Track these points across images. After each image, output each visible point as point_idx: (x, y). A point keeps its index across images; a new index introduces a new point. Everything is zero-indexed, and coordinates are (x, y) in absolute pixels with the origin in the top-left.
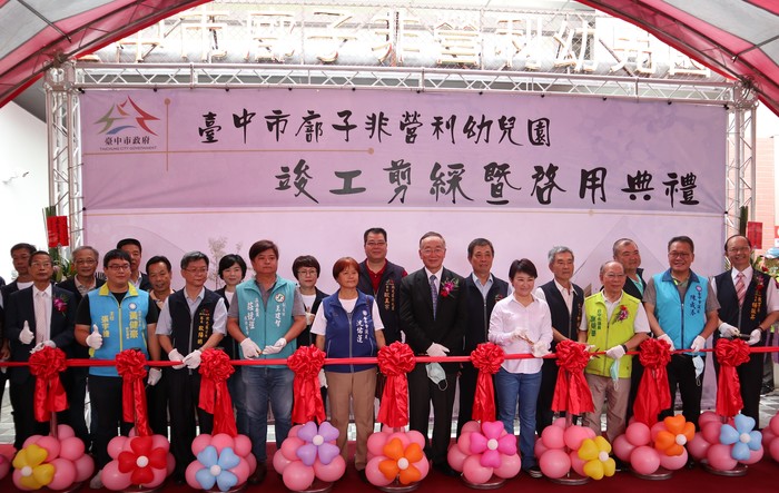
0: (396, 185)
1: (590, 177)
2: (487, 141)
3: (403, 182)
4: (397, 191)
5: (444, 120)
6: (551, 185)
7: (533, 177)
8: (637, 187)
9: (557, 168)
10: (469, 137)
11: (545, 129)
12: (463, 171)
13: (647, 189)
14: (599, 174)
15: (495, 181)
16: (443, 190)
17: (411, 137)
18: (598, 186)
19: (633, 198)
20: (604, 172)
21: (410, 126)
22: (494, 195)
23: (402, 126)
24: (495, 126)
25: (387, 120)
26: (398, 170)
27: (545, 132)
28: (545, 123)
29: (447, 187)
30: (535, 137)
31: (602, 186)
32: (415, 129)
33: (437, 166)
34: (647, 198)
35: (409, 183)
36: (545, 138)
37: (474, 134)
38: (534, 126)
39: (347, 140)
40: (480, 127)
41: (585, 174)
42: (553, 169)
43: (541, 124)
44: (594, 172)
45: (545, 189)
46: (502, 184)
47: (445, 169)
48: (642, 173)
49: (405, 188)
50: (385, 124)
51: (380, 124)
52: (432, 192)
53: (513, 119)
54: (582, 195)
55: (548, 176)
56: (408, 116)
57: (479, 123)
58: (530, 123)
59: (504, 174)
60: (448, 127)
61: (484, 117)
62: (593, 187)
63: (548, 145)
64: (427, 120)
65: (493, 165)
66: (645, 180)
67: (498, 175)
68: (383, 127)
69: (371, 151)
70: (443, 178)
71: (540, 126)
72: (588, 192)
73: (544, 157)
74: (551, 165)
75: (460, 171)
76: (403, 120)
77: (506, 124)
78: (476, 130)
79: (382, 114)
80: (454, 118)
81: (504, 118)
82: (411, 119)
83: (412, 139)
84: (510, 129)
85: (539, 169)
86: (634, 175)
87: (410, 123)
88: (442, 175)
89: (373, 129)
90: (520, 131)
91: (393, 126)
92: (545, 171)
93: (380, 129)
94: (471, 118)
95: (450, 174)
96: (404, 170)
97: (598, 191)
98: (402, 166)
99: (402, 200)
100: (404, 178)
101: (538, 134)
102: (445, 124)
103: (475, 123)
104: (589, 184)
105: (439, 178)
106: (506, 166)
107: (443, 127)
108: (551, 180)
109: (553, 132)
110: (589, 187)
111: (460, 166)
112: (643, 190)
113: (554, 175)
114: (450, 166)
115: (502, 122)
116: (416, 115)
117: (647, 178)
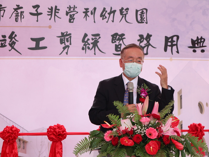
0: (63, 45)
1: (170, 40)
2: (113, 21)
3: (67, 44)
4: (64, 48)
5: (90, 10)
6: (148, 45)
7: (138, 40)
8: (196, 45)
9: (151, 36)
10: (103, 19)
11: (145, 15)
12: (100, 38)
13: (203, 46)
14: (175, 39)
15: (117, 43)
16: (89, 48)
17: (72, 19)
18: (174, 45)
19: (194, 51)
20: (178, 37)
21: (72, 14)
22: (116, 50)
23: (67, 14)
24: (118, 13)
25: (59, 10)
26: (65, 38)
27: (145, 16)
28: (145, 11)
29: (91, 46)
30: (139, 19)
31: (176, 45)
32: (74, 15)
33: (86, 35)
34: (203, 51)
35: (70, 44)
36: (145, 19)
37: (106, 18)
38: (139, 13)
39: (37, 21)
40: (109, 14)
41: (167, 39)
42: (149, 36)
43: (143, 11)
44: (172, 37)
45: (145, 47)
46: (121, 45)
47: (90, 37)
48: (200, 38)
49: (68, 47)
50: (58, 12)
51: (55, 12)
52: (83, 49)
53: (127, 9)
54: (166, 50)
55: (146, 39)
56: (70, 8)
57: (109, 11)
58: (137, 11)
59: (122, 39)
60: (92, 14)
61: (111, 8)
62: (172, 46)
63: (147, 23)
64: (80, 10)
65: (116, 34)
66: (201, 42)
67: (119, 39)
68: (57, 14)
69: (50, 27)
70: (89, 42)
71: (142, 13)
72: (169, 48)
73: (144, 29)
74: (148, 34)
75: (98, 37)
76: (68, 10)
77: (123, 12)
78: (107, 15)
79: (56, 7)
80: (95, 9)
81: (122, 9)
82: (72, 10)
83: (72, 21)
84: (126, 15)
85: (141, 36)
86: (195, 39)
87: (71, 12)
88: (88, 39)
89: (51, 15)
90: (131, 16)
91: (62, 13)
92: (145, 37)
93: (55, 15)
94: (104, 9)
95: (92, 39)
96: (68, 37)
97: (175, 48)
98: (67, 35)
99: (67, 53)
100: (68, 41)
101: (141, 17)
102: (90, 12)
103: (106, 11)
104: (169, 44)
105: (87, 42)
106: (123, 35)
107: (89, 14)
108: (148, 42)
109: (150, 16)
110: (169, 46)
111: (98, 35)
112: (200, 47)
113: (150, 40)
114: (93, 35)
115: (121, 11)
116: (75, 7)
117: (203, 40)
